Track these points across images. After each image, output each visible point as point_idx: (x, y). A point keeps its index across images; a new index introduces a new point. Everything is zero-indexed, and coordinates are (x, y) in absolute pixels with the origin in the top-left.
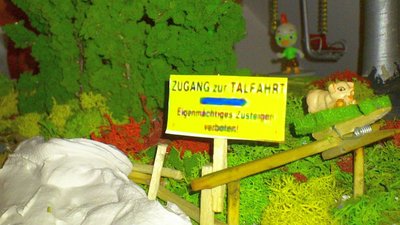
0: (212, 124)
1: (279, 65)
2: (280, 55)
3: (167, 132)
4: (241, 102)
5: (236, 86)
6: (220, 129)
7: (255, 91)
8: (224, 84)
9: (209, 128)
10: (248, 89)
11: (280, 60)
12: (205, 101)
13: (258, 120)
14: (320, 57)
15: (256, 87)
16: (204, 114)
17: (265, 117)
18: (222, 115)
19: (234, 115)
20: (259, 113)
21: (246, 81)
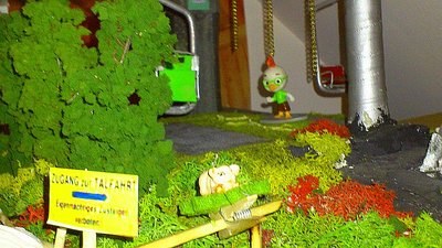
0: (82, 217)
1: (269, 110)
2: (270, 100)
3: (49, 222)
4: (102, 197)
5: (99, 181)
6: (87, 222)
7: (113, 186)
8: (89, 179)
9: (78, 220)
10: (108, 186)
11: (270, 104)
12: (76, 194)
13: (116, 215)
14: (333, 91)
15: (114, 184)
16: (75, 207)
17: (122, 212)
18: (89, 209)
19: (98, 210)
20: (117, 209)
21: (106, 177)
